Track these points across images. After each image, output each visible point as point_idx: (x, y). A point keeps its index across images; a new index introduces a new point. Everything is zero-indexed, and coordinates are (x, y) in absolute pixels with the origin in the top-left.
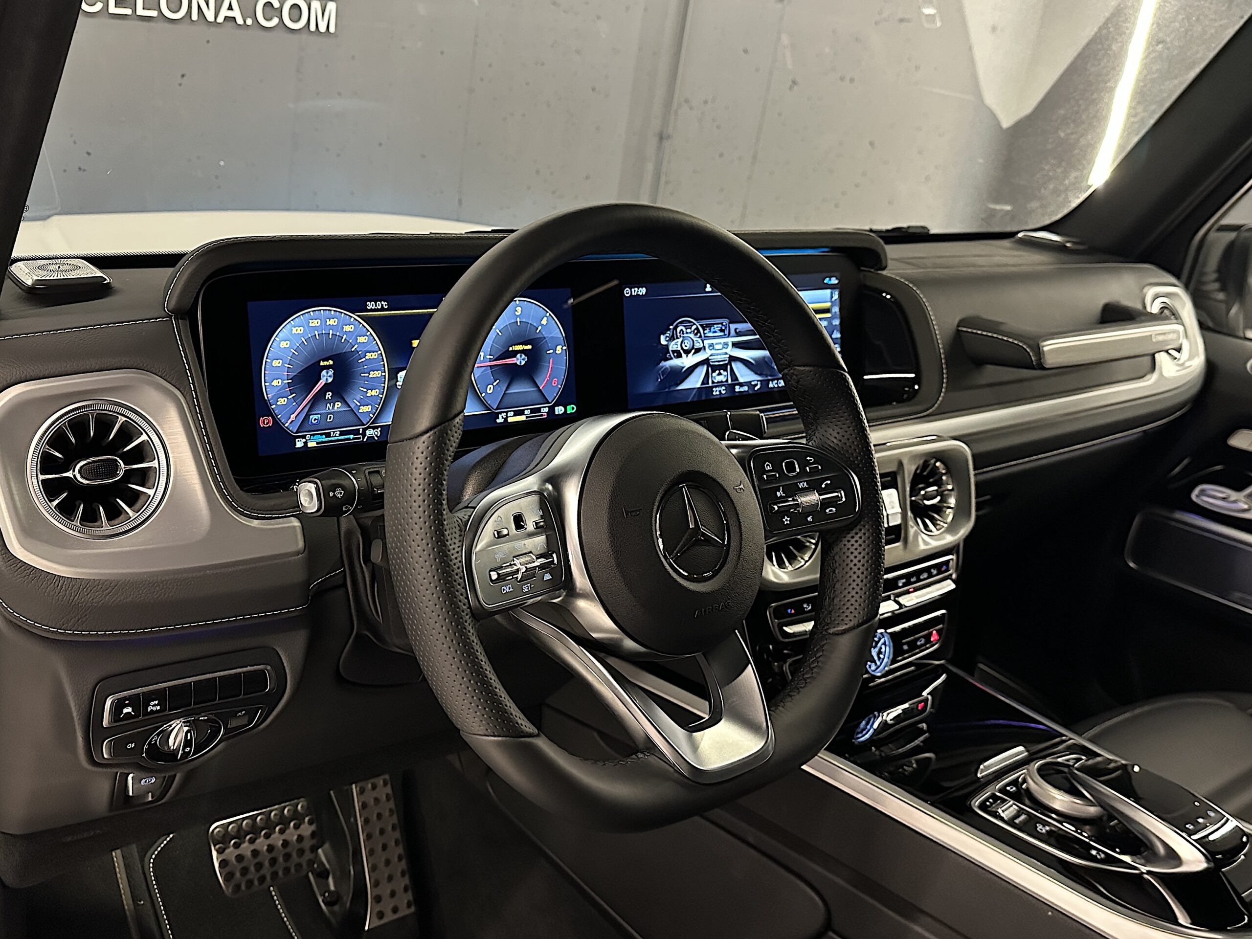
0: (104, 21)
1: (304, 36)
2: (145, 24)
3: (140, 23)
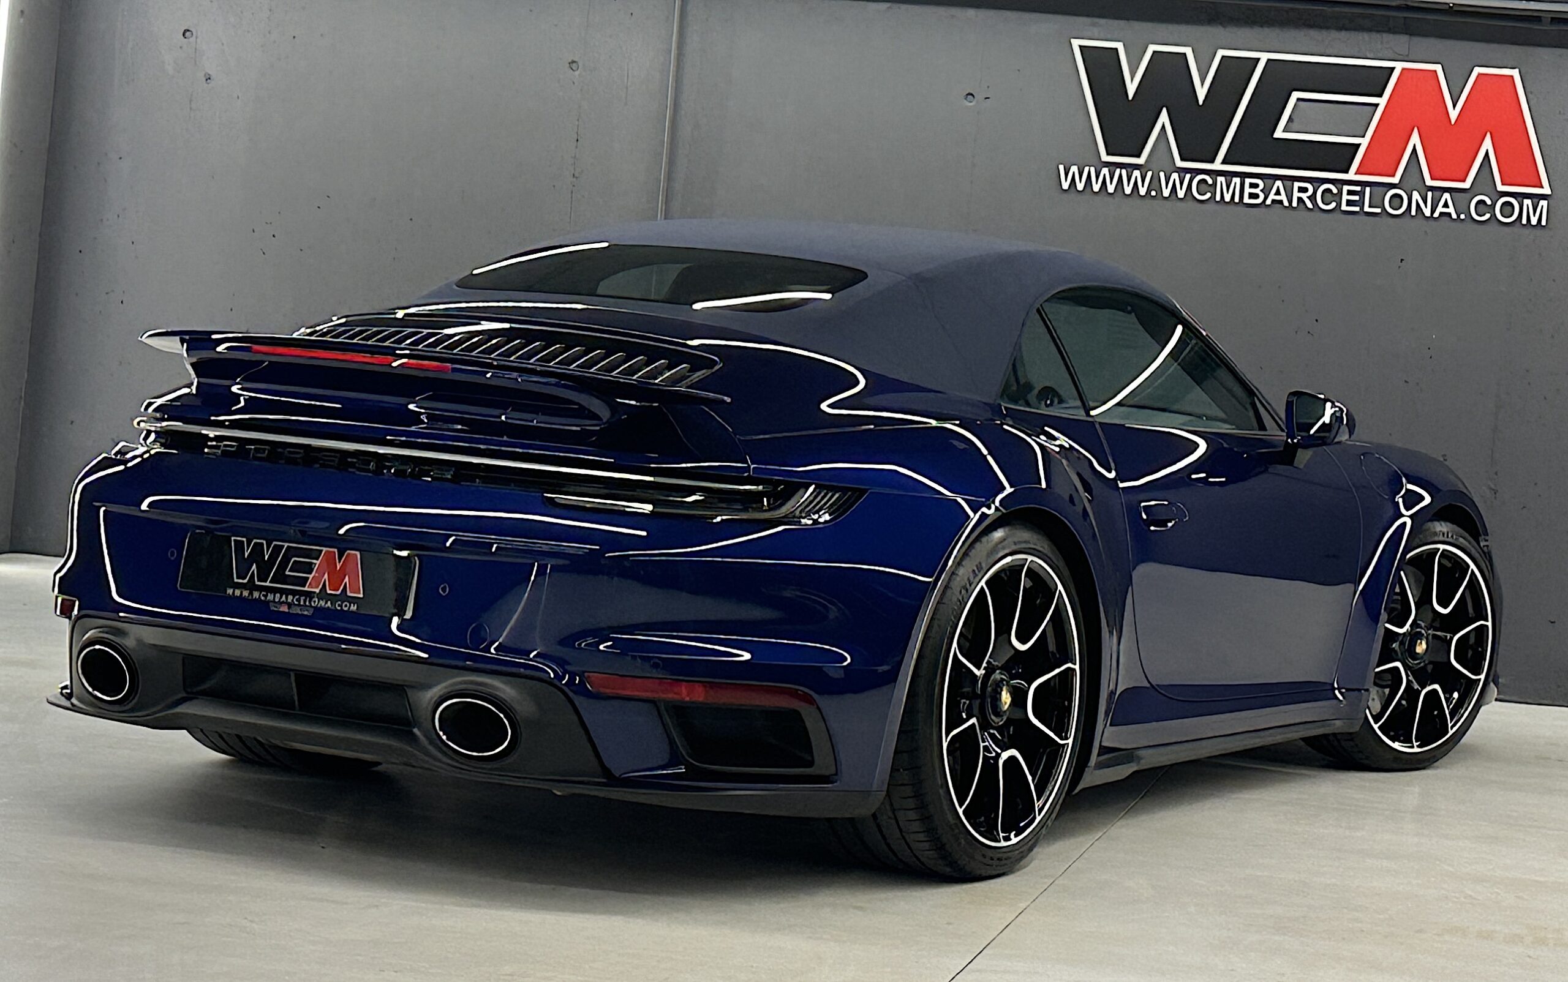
0: (1337, 216)
1: (1516, 229)
2: (1371, 218)
3: (1367, 217)
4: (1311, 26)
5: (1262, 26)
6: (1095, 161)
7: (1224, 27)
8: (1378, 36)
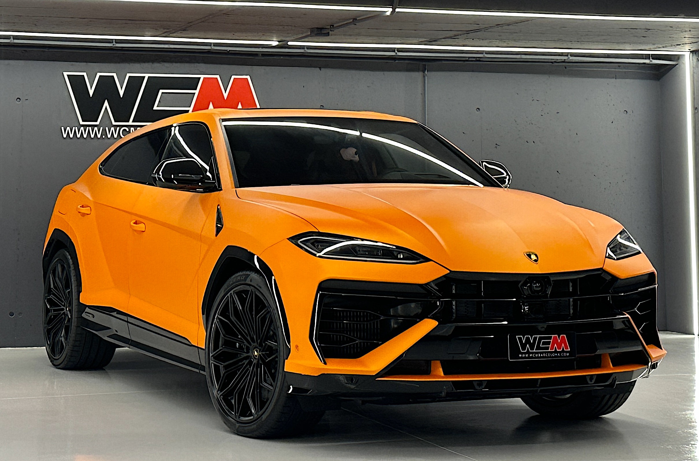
4: (164, 61)
5: (144, 62)
6: (77, 124)
7: (129, 64)
8: (192, 65)
